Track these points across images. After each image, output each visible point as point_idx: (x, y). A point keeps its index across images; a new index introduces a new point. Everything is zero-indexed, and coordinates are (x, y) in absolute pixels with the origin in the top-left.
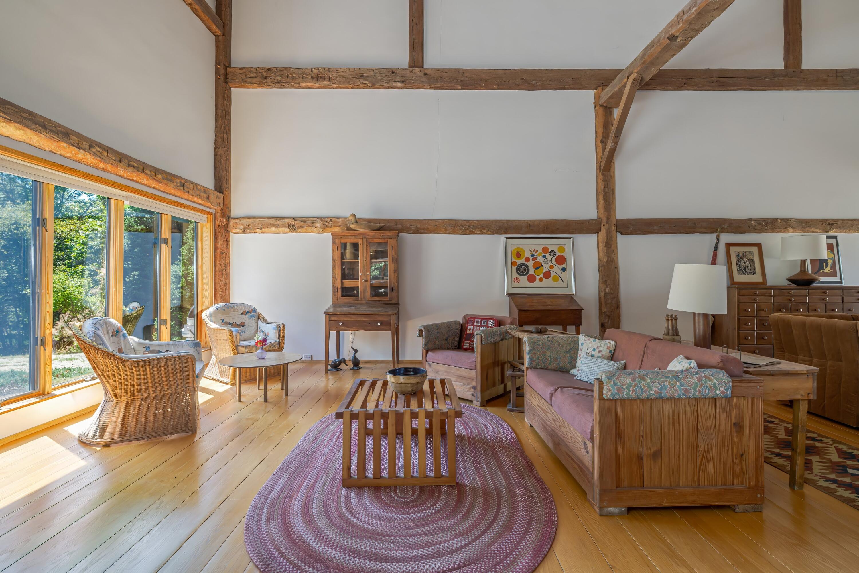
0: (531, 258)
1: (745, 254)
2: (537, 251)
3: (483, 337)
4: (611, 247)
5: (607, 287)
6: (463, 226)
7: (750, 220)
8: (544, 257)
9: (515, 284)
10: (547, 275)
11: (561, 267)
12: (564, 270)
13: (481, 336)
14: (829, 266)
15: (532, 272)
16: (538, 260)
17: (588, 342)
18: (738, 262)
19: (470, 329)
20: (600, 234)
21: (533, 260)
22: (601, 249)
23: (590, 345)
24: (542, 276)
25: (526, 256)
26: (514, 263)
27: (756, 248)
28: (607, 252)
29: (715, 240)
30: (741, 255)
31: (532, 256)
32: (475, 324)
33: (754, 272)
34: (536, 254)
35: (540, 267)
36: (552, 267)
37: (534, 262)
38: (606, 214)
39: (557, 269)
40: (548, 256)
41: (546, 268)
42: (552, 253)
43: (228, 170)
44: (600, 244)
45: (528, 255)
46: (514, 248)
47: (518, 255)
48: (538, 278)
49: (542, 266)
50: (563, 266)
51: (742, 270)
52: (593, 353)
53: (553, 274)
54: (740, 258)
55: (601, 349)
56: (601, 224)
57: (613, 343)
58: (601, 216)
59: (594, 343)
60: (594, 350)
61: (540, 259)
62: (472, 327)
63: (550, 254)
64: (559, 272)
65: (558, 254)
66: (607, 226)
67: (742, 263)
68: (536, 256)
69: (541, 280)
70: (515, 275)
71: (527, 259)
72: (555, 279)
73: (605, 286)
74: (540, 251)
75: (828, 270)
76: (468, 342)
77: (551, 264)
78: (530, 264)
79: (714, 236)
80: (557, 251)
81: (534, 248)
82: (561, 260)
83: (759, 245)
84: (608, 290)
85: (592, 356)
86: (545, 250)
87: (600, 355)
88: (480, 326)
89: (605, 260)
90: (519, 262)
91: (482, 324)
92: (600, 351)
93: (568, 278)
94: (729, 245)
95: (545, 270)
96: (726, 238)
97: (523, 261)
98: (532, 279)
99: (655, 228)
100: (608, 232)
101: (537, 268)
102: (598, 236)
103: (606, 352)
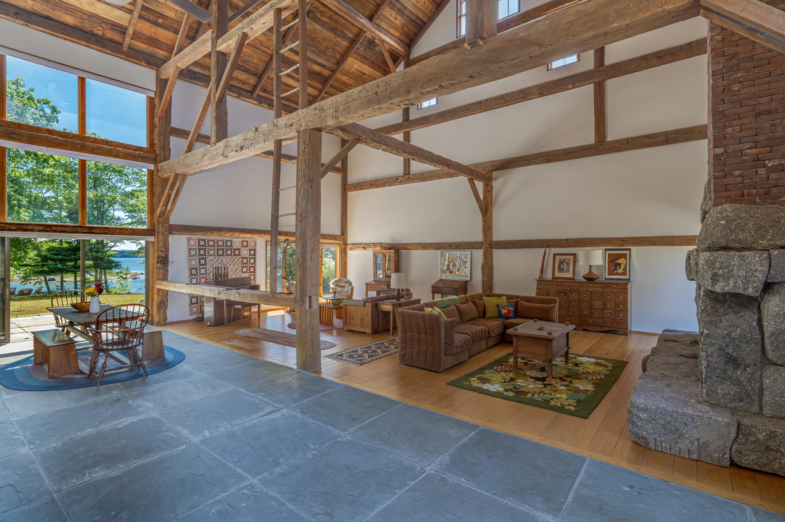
0: (452, 261)
1: (565, 260)
4: (489, 256)
5: (484, 277)
9: (443, 274)
12: (466, 267)
14: (622, 268)
15: (451, 268)
18: (559, 265)
22: (484, 257)
24: (456, 270)
26: (444, 264)
27: (573, 256)
29: (544, 252)
30: (562, 260)
33: (568, 271)
34: (454, 259)
36: (460, 266)
37: (453, 263)
38: (484, 239)
39: (463, 267)
43: (346, 226)
44: (483, 255)
45: (450, 260)
48: (454, 271)
49: (456, 265)
50: (466, 265)
51: (561, 270)
53: (461, 270)
54: (561, 263)
56: (482, 244)
61: (456, 262)
63: (460, 260)
64: (464, 269)
66: (485, 245)
67: (562, 266)
71: (450, 262)
72: (462, 272)
74: (456, 258)
75: (620, 271)
77: (460, 264)
78: (451, 264)
79: (543, 249)
80: (463, 258)
81: (453, 256)
84: (484, 279)
89: (484, 263)
94: (555, 255)
95: (457, 267)
96: (554, 250)
97: (448, 263)
98: (451, 272)
99: (511, 245)
100: (485, 248)
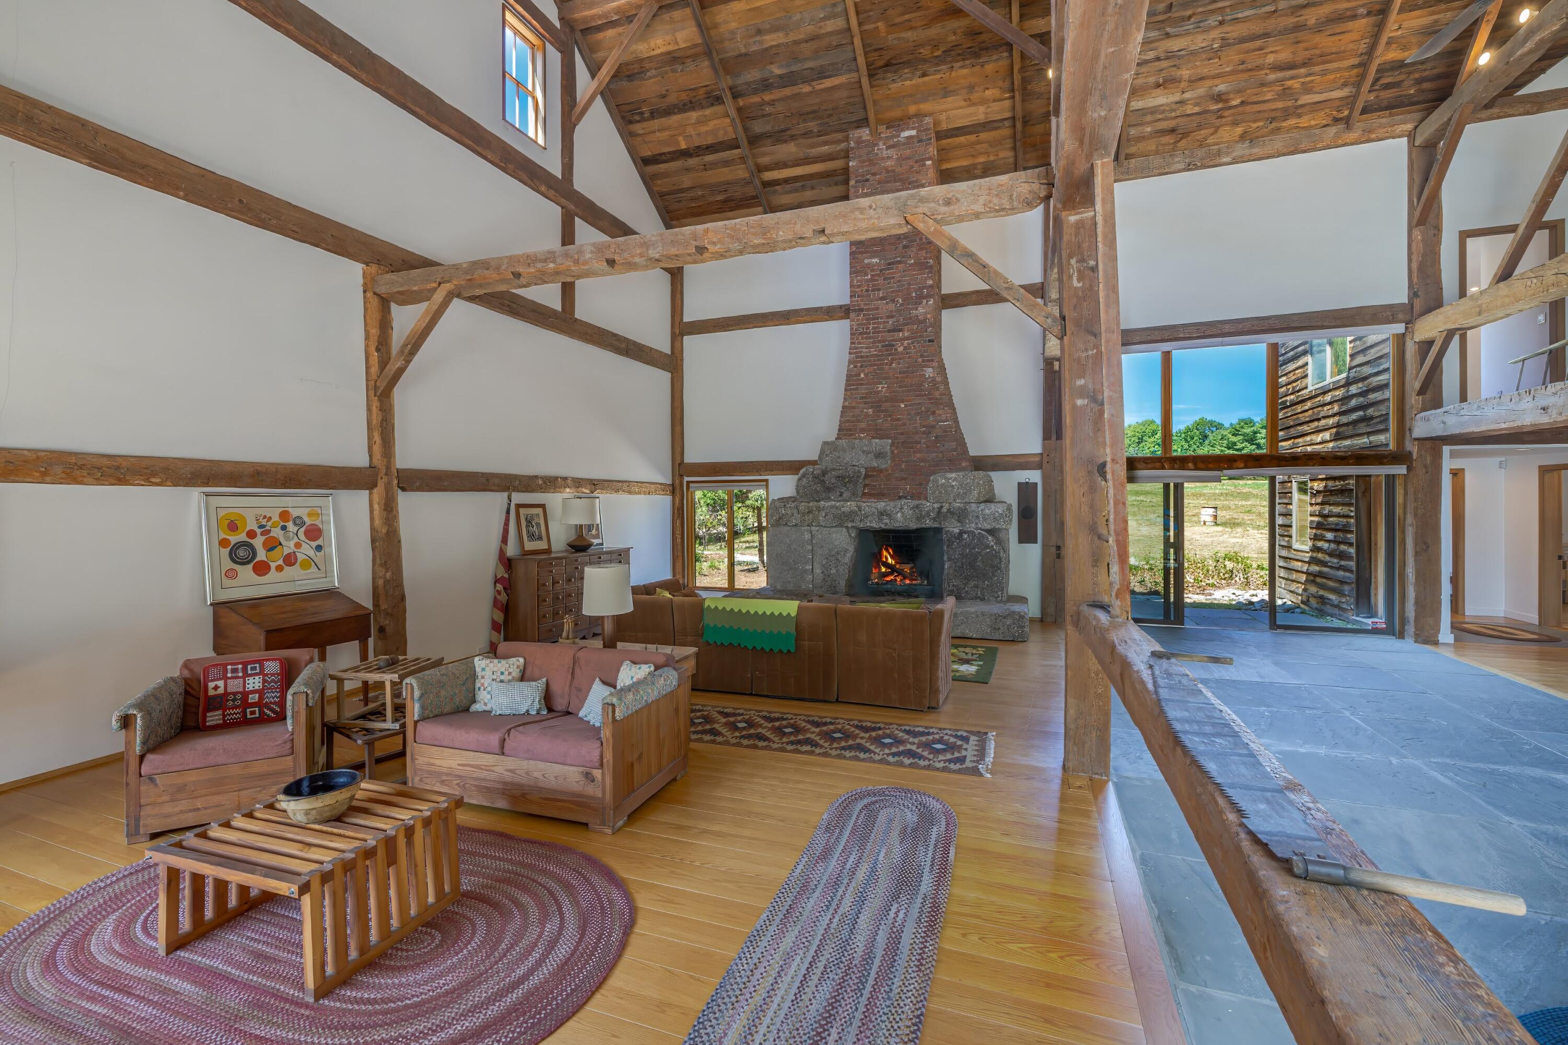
0: (259, 531)
1: (532, 517)
2: (270, 518)
3: (311, 696)
4: (392, 510)
5: (386, 572)
6: (99, 468)
7: (536, 477)
8: (284, 528)
9: (227, 582)
10: (290, 560)
11: (314, 544)
12: (319, 548)
13: (307, 695)
14: (595, 528)
15: (261, 555)
16: (272, 534)
17: (491, 665)
18: (526, 525)
19: (216, 688)
20: (375, 491)
21: (262, 534)
22: (376, 513)
23: (495, 669)
24: (280, 562)
25: (248, 529)
26: (223, 543)
27: (541, 509)
28: (387, 519)
29: (506, 501)
30: (528, 518)
31: (261, 527)
32: (229, 675)
33: (540, 538)
34: (269, 524)
35: (276, 547)
36: (298, 545)
37: (264, 537)
38: (385, 460)
39: (307, 550)
40: (291, 526)
41: (289, 547)
42: (298, 522)
44: (376, 506)
45: (252, 525)
46: (222, 513)
47: (233, 527)
48: (273, 565)
49: (281, 544)
50: (319, 542)
51: (532, 537)
52: (502, 677)
53: (300, 557)
54: (528, 522)
55: (511, 670)
56: (377, 476)
57: (522, 660)
58: (376, 462)
59: (499, 665)
60: (502, 673)
61: (277, 533)
62: (221, 683)
63: (295, 524)
64: (311, 553)
65: (308, 521)
66: (385, 479)
67: (530, 528)
68: (267, 528)
69: (279, 569)
70: (228, 564)
71: (251, 534)
72: (306, 565)
73: (384, 570)
74: (276, 518)
75: (594, 532)
76: (220, 712)
77: (296, 540)
78: (258, 542)
79: (505, 494)
80: (306, 519)
81: (263, 512)
82: (314, 533)
83: (543, 506)
84: (388, 575)
85: (502, 681)
86: (284, 515)
87: (510, 678)
88: (244, 677)
89: (384, 531)
90: (234, 539)
91: (249, 672)
92: (510, 674)
93: (327, 560)
94: (519, 506)
95: (286, 551)
97: (242, 537)
98: (262, 569)
99: (446, 483)
100: (388, 488)
101: (271, 549)
102: (370, 494)
103: (516, 673)
